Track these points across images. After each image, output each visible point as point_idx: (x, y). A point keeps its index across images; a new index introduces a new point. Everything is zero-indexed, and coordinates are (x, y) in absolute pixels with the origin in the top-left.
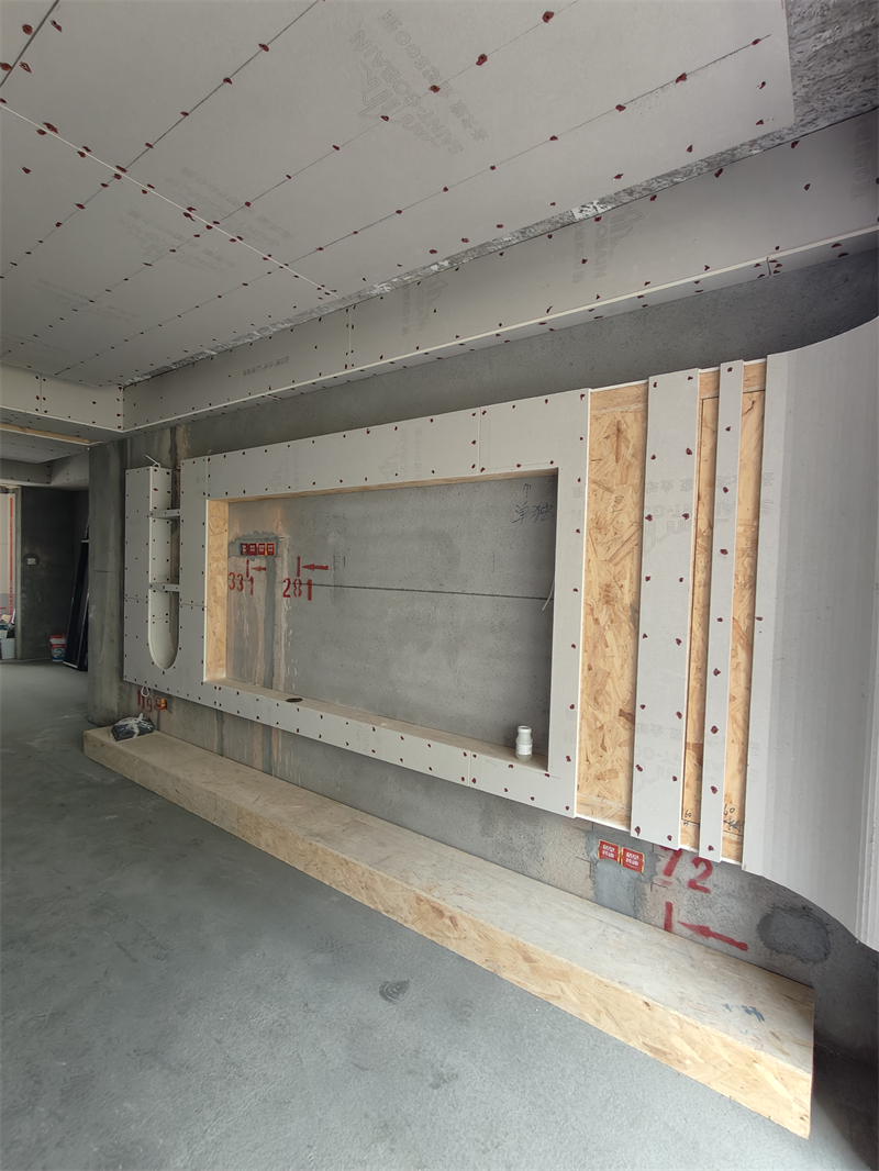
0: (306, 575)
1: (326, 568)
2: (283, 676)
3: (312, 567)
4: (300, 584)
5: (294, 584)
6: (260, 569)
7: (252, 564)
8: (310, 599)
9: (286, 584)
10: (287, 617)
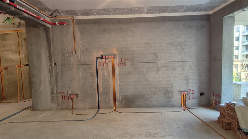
0: (123, 62)
1: (129, 60)
2: (118, 82)
3: (125, 60)
4: (122, 63)
5: (121, 63)
6: (110, 61)
7: (107, 60)
8: (125, 66)
9: (118, 64)
10: (119, 70)
